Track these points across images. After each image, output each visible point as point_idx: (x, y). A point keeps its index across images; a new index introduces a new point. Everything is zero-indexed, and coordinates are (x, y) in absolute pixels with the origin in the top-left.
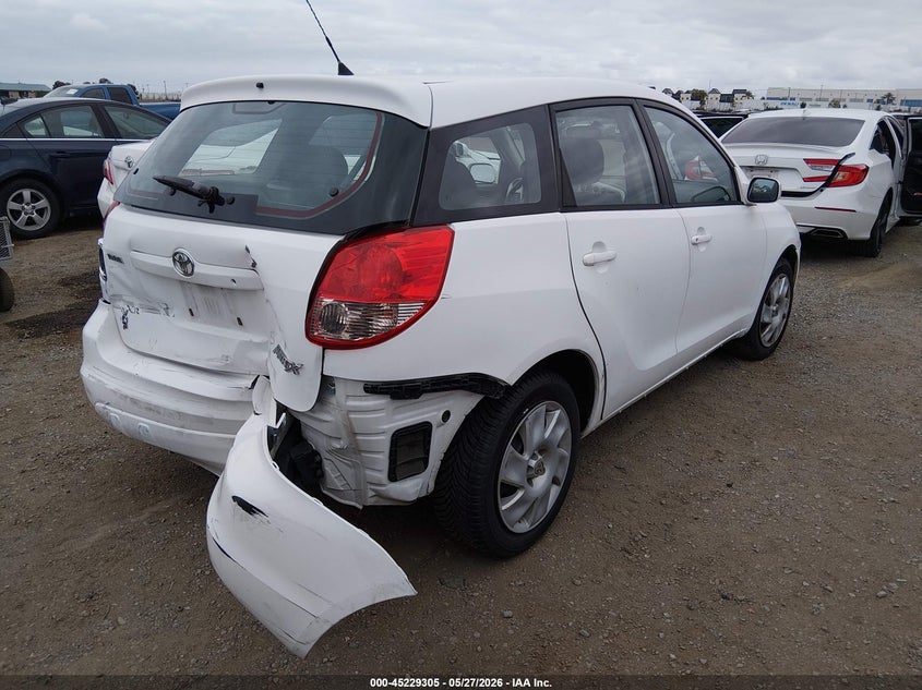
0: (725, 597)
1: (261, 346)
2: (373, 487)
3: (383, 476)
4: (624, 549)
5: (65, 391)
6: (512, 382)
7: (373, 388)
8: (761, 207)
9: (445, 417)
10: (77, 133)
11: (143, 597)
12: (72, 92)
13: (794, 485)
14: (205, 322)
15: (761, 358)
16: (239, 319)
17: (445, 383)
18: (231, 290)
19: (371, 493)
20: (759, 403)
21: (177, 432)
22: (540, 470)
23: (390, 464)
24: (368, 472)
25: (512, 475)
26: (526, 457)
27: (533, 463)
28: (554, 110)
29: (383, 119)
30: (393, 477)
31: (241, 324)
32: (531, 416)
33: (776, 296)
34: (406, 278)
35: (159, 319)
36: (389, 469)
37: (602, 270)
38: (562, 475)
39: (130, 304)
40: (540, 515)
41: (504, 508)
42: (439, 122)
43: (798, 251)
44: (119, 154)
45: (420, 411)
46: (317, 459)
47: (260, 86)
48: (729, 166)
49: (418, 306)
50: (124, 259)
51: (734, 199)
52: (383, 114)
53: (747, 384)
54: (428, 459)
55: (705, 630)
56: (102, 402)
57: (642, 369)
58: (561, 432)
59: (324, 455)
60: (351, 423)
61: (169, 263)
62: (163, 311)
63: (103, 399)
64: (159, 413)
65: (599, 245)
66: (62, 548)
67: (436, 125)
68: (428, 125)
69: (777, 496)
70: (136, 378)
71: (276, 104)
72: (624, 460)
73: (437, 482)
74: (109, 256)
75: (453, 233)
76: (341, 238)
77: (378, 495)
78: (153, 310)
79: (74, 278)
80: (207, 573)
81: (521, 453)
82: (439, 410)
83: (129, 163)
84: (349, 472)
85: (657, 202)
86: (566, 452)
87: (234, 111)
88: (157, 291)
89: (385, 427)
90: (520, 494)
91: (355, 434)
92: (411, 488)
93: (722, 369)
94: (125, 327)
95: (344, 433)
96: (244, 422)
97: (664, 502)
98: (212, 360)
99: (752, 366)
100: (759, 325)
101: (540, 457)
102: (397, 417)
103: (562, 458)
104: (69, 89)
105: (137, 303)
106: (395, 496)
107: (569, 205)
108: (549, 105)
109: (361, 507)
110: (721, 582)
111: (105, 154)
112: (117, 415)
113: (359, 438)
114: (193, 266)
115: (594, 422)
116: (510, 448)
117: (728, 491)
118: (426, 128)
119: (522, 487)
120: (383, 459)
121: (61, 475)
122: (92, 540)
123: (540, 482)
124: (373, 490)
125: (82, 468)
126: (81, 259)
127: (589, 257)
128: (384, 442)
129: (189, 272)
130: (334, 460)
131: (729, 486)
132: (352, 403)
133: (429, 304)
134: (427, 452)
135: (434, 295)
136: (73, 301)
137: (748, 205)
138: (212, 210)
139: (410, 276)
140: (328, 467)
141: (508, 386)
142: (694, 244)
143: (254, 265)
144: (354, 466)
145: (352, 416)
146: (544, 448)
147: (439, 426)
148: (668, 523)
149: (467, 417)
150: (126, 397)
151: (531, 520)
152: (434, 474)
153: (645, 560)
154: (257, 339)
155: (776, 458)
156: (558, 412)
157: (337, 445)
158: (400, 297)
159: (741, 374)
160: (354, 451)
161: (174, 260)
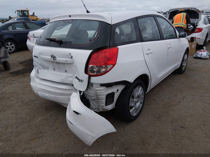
0: (182, 127)
1: (71, 77)
2: (102, 107)
3: (104, 105)
4: (158, 118)
5: (25, 88)
6: (132, 82)
7: (102, 85)
8: (182, 39)
9: (117, 91)
10: (19, 29)
11: (52, 133)
12: (16, 19)
13: (194, 101)
14: (57, 71)
15: (182, 73)
16: (66, 71)
17: (118, 83)
18: (64, 63)
19: (101, 109)
20: (183, 83)
21: (55, 96)
22: (138, 101)
23: (106, 102)
24: (101, 104)
25: (132, 104)
26: (135, 100)
27: (136, 100)
28: (137, 18)
29: (100, 23)
30: (106, 105)
31: (66, 72)
32: (135, 90)
33: (185, 59)
34: (109, 59)
35: (46, 71)
36: (106, 103)
37: (150, 55)
38: (142, 102)
39: (39, 67)
40: (138, 111)
41: (131, 112)
42: (113, 23)
43: (189, 48)
44: (31, 33)
45: (112, 90)
46: (89, 101)
47: (70, 16)
48: (174, 29)
49: (112, 66)
50: (38, 57)
51: (175, 37)
52: (100, 22)
53: (180, 79)
54: (114, 100)
55: (179, 134)
56: (36, 91)
57: (158, 77)
58: (141, 92)
59: (90, 100)
60: (97, 93)
61: (50, 57)
62: (47, 69)
63: (36, 90)
64: (50, 92)
65: (149, 49)
66: (31, 123)
67: (113, 24)
68: (111, 24)
69: (190, 104)
70: (45, 85)
71: (74, 20)
72: (155, 98)
73: (115, 106)
74: (34, 56)
75: (118, 48)
76: (93, 50)
77: (103, 109)
78: (45, 69)
79: (22, 62)
80: (65, 126)
81: (133, 99)
82: (116, 89)
83: (34, 35)
84: (96, 104)
85: (160, 39)
86: (143, 96)
87: (64, 22)
88: (46, 64)
89: (105, 94)
90: (134, 108)
91: (98, 95)
92: (110, 107)
93: (174, 76)
94: (38, 73)
95: (95, 95)
96: (72, 94)
97: (165, 107)
98: (59, 80)
99: (180, 75)
100: (181, 66)
101: (137, 99)
102: (107, 91)
103: (142, 98)
104: (15, 19)
105: (41, 67)
106: (107, 109)
107: (142, 41)
108: (136, 17)
109: (99, 112)
110: (181, 124)
111: (28, 33)
112: (40, 93)
113: (98, 96)
114: (56, 58)
115: (148, 90)
116: (131, 98)
117: (179, 104)
118: (110, 24)
119: (134, 106)
120: (104, 101)
121: (28, 107)
122: (38, 120)
123: (138, 104)
124: (101, 108)
125: (33, 105)
126: (23, 57)
127: (147, 52)
128: (104, 97)
129: (55, 59)
130: (92, 101)
131: (179, 102)
132: (97, 89)
133: (114, 65)
134: (113, 99)
135: (115, 63)
136: (23, 67)
137: (179, 38)
138: (60, 45)
139: (110, 59)
140: (91, 103)
141: (131, 83)
142: (168, 48)
143: (72, 57)
144: (97, 103)
145: (97, 91)
146: (138, 97)
147: (116, 93)
148: (167, 111)
149: (122, 90)
150: (42, 89)
151: (136, 113)
152: (115, 104)
153: (163, 120)
154: (70, 75)
155: (189, 96)
156: (141, 88)
157: (93, 98)
158: (107, 64)
159: (178, 77)
160: (97, 99)
161: (51, 57)
